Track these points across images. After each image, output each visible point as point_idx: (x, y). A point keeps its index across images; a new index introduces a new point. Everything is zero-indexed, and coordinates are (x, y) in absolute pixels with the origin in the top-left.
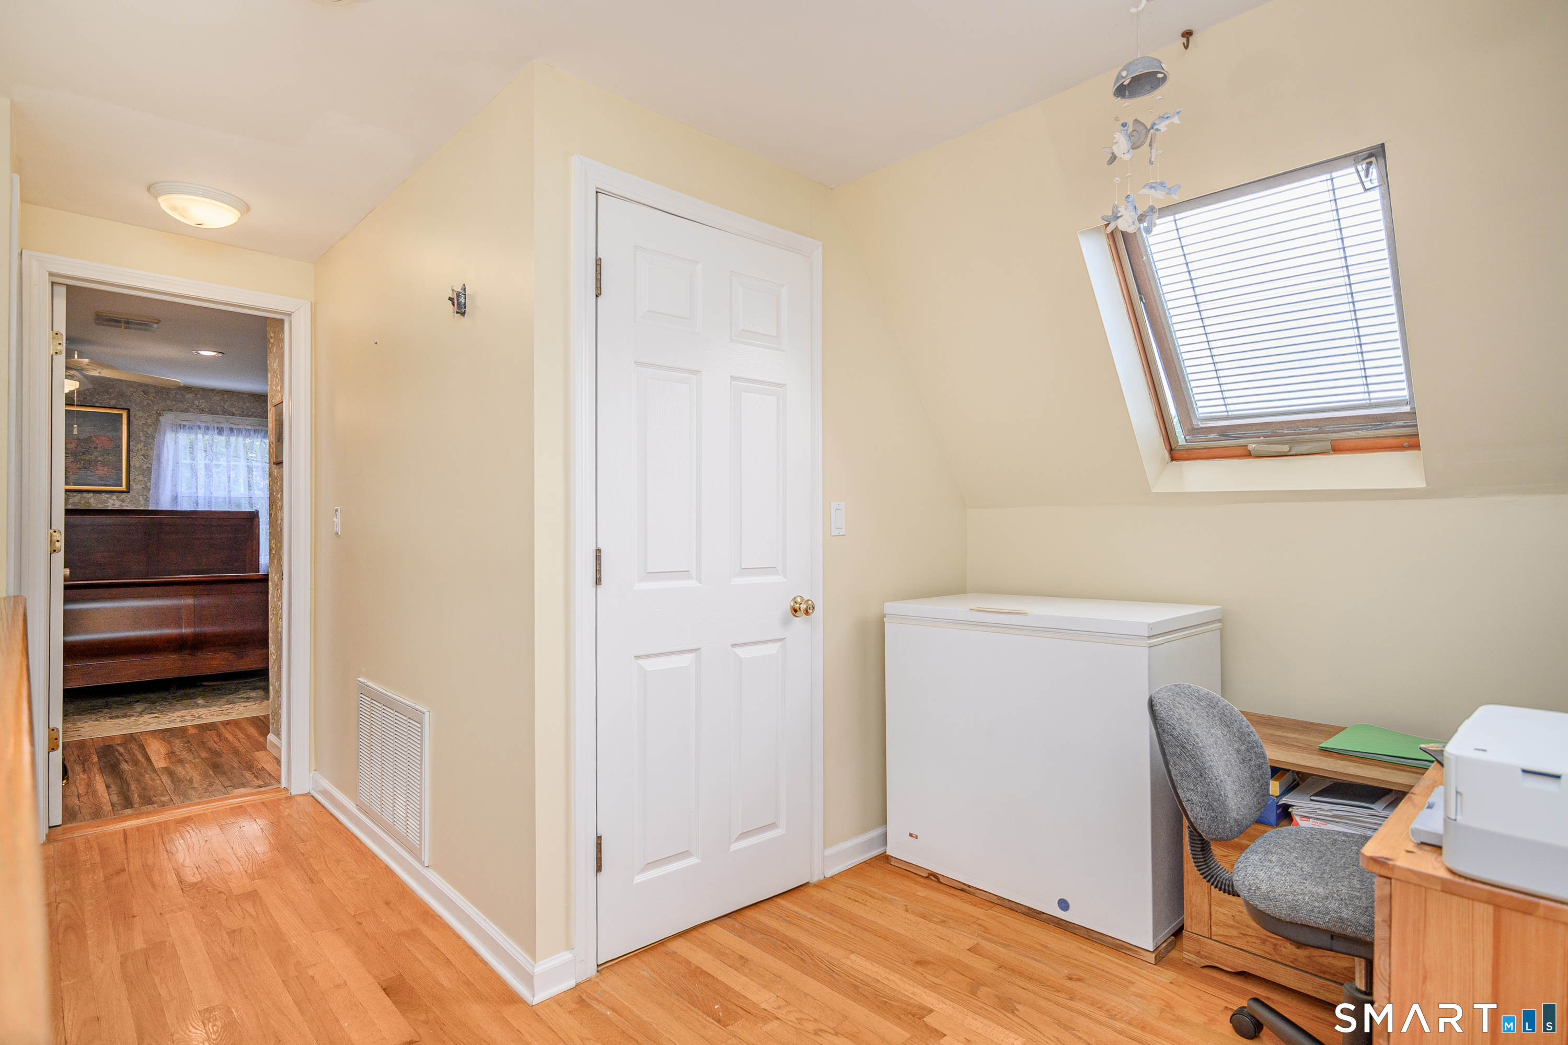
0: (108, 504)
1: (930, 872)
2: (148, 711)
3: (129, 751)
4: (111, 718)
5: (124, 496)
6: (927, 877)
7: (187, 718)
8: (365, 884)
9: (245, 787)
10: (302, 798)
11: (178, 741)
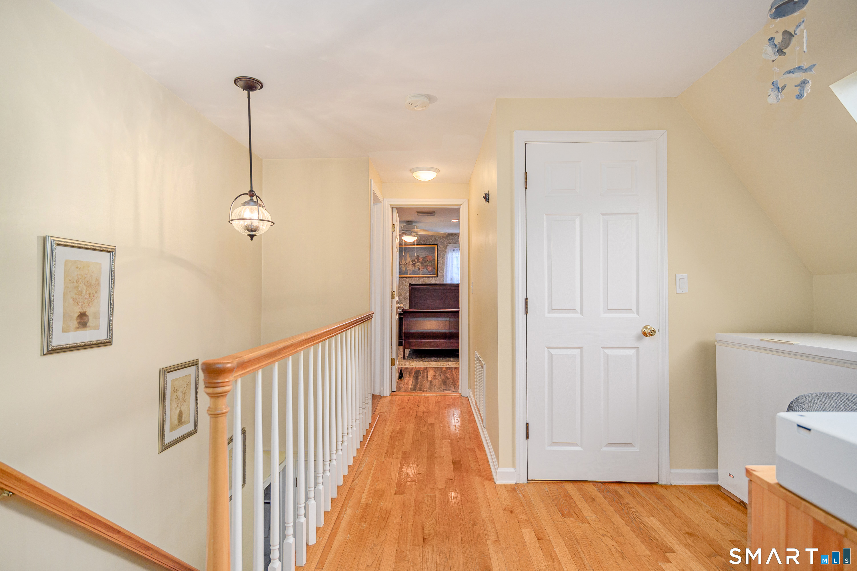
0: (431, 282)
1: (740, 500)
2: (435, 360)
3: (423, 373)
4: (424, 361)
5: (436, 278)
6: (739, 503)
7: (445, 365)
8: (467, 430)
9: (449, 390)
10: (464, 398)
11: (438, 372)
